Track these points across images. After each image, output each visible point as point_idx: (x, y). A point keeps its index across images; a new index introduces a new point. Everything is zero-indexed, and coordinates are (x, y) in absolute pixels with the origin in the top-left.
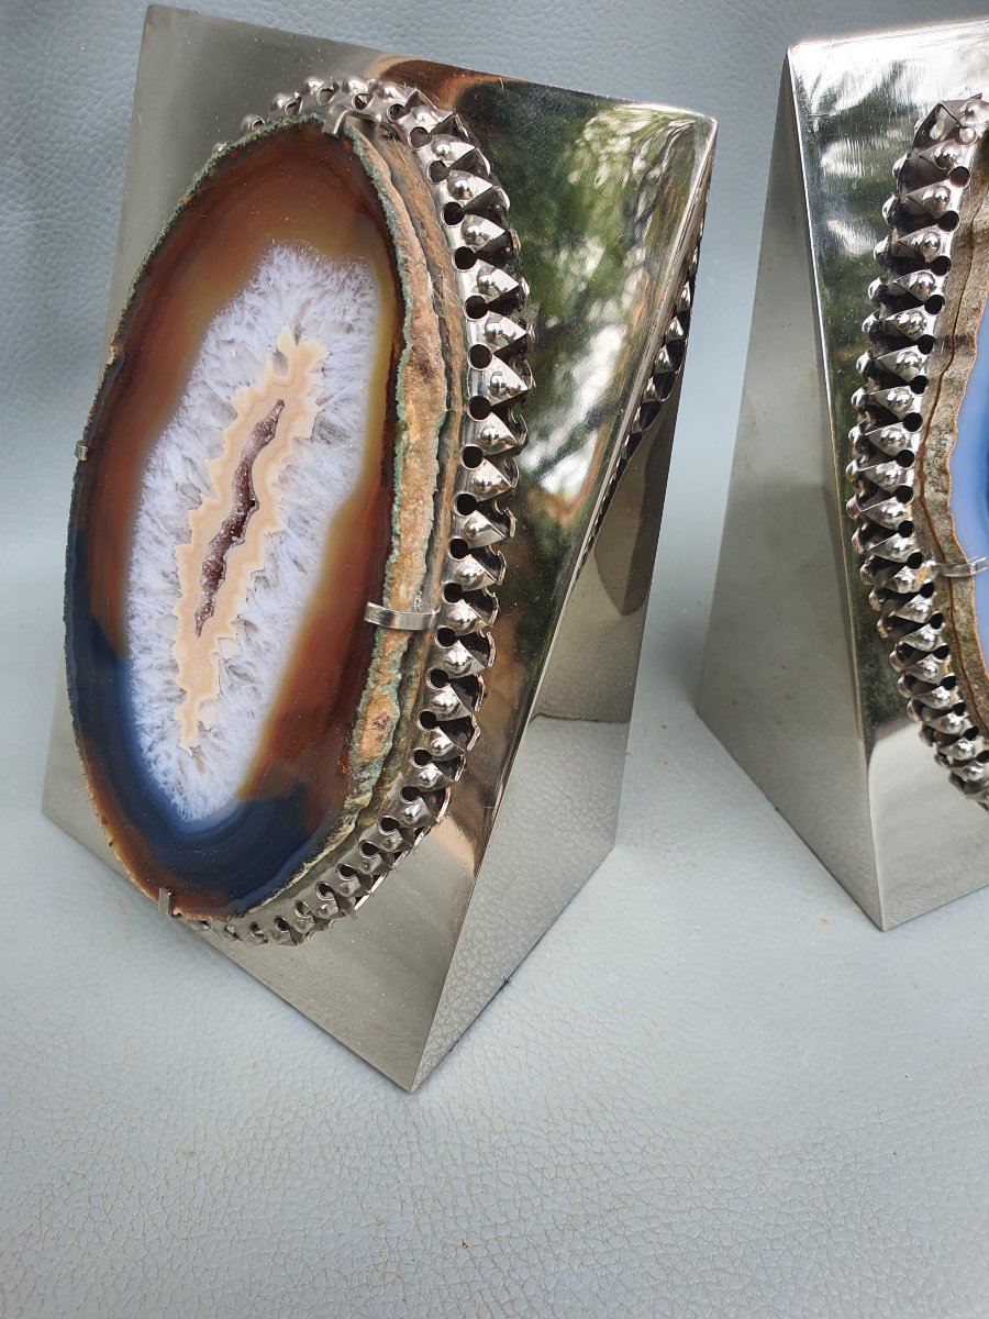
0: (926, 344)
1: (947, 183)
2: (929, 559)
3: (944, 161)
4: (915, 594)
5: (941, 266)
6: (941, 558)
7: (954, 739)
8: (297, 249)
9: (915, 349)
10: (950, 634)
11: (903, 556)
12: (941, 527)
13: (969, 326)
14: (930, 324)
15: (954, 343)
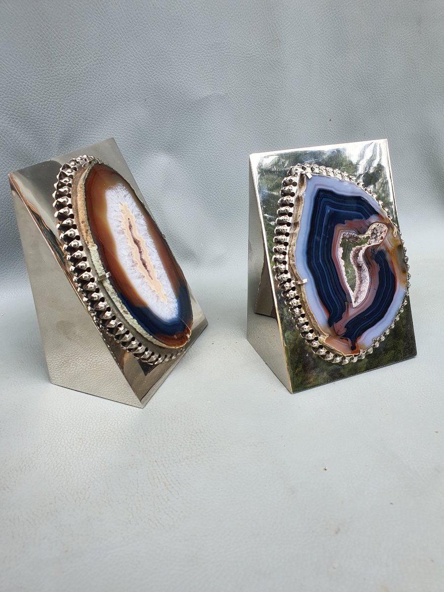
0: (289, 224)
1: (292, 185)
2: (293, 279)
3: (291, 181)
4: (290, 290)
5: (291, 205)
6: (297, 280)
7: (307, 333)
8: (110, 188)
9: (286, 225)
10: (302, 302)
11: (286, 279)
12: (295, 271)
13: (299, 220)
14: (290, 220)
15: (296, 224)
